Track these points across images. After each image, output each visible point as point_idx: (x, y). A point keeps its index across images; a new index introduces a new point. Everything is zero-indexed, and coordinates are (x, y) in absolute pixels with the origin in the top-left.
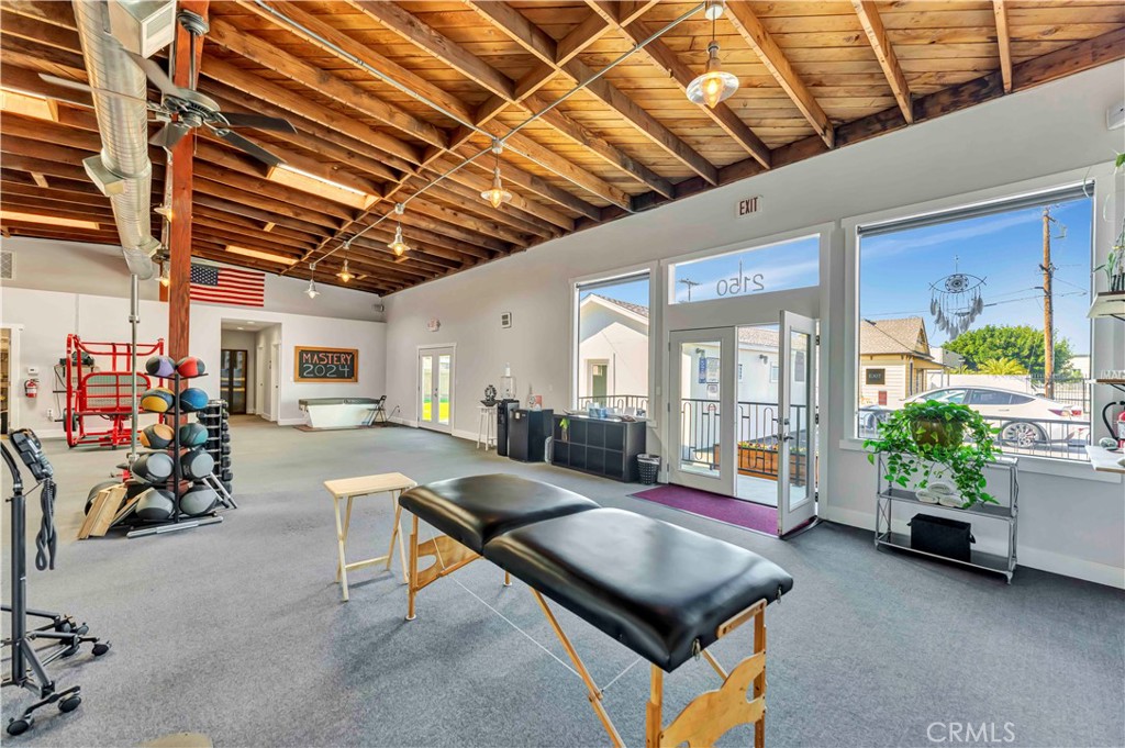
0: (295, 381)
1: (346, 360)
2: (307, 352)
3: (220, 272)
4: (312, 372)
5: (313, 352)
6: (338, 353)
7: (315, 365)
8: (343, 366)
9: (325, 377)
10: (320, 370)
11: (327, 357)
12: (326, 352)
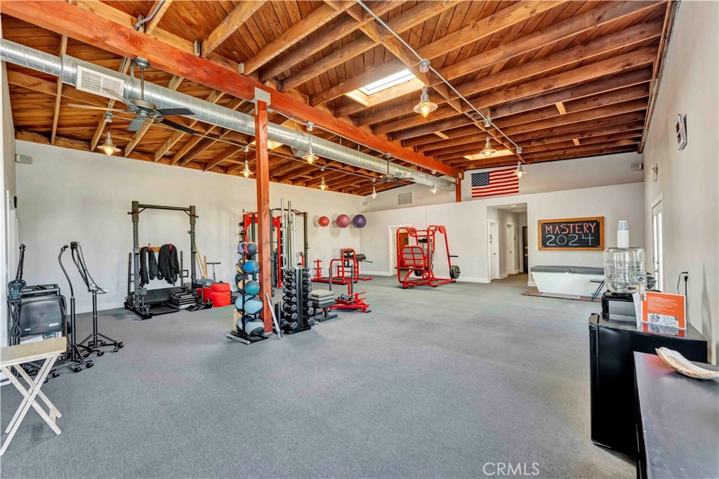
0: (539, 249)
1: (589, 228)
2: (548, 224)
3: (490, 174)
4: (554, 242)
5: (554, 224)
6: (580, 223)
7: (556, 235)
8: (586, 235)
9: (567, 245)
10: (562, 240)
11: (569, 227)
12: (567, 223)
